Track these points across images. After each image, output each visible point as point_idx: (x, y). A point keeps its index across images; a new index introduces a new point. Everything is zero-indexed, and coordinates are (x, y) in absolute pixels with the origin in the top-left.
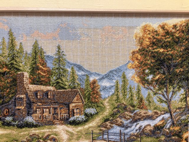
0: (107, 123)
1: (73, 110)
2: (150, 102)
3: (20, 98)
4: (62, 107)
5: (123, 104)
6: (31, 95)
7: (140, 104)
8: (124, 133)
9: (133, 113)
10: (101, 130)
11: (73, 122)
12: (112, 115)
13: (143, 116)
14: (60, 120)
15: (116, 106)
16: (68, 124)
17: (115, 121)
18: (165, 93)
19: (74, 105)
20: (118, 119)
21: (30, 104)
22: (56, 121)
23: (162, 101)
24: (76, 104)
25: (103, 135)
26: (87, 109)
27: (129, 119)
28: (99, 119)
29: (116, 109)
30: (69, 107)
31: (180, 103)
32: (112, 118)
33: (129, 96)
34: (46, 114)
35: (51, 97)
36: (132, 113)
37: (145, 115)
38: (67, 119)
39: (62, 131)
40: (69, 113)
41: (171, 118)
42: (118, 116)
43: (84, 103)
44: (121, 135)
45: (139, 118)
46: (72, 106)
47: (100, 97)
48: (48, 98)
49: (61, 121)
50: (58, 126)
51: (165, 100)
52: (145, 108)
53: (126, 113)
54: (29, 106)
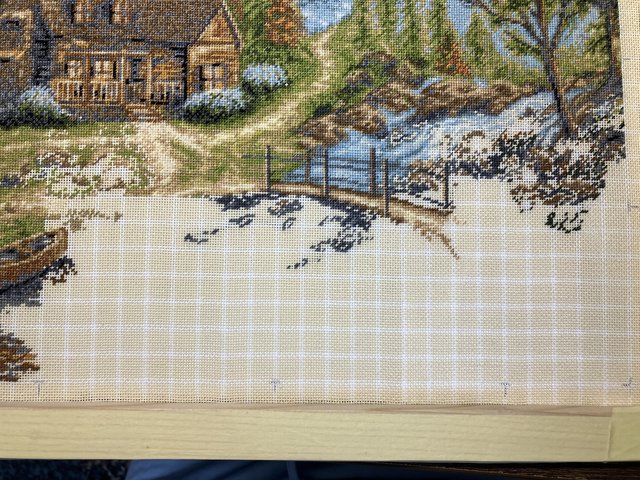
0: (324, 120)
1: (201, 68)
2: (479, 50)
3: (11, 22)
4: (162, 57)
5: (382, 53)
6: (53, 12)
7: (444, 56)
8: (387, 161)
9: (420, 90)
10: (301, 146)
11: (198, 111)
12: (342, 91)
13: (457, 101)
14: (153, 103)
15: (357, 59)
16: (180, 119)
17: (354, 114)
18: (532, 20)
19: (203, 50)
20: (364, 107)
21: (44, 44)
22: (136, 108)
23: (522, 48)
24: (212, 48)
25: (309, 163)
26: (250, 68)
27: (404, 108)
28: (295, 104)
29: (357, 72)
30: (185, 57)
31: (588, 55)
32: (340, 104)
33: (405, 25)
34: (101, 80)
35: (123, 20)
36: (415, 86)
37: (462, 96)
38: (178, 102)
39: (158, 144)
40: (185, 80)
41: (559, 111)
42: (363, 96)
43: (243, 45)
44: (374, 167)
45: (441, 108)
46: (196, 53)
47: (301, 27)
48: (111, 22)
49: (153, 107)
50: (143, 126)
51: (534, 44)
52: (462, 73)
53: (394, 86)
54: (42, 50)
